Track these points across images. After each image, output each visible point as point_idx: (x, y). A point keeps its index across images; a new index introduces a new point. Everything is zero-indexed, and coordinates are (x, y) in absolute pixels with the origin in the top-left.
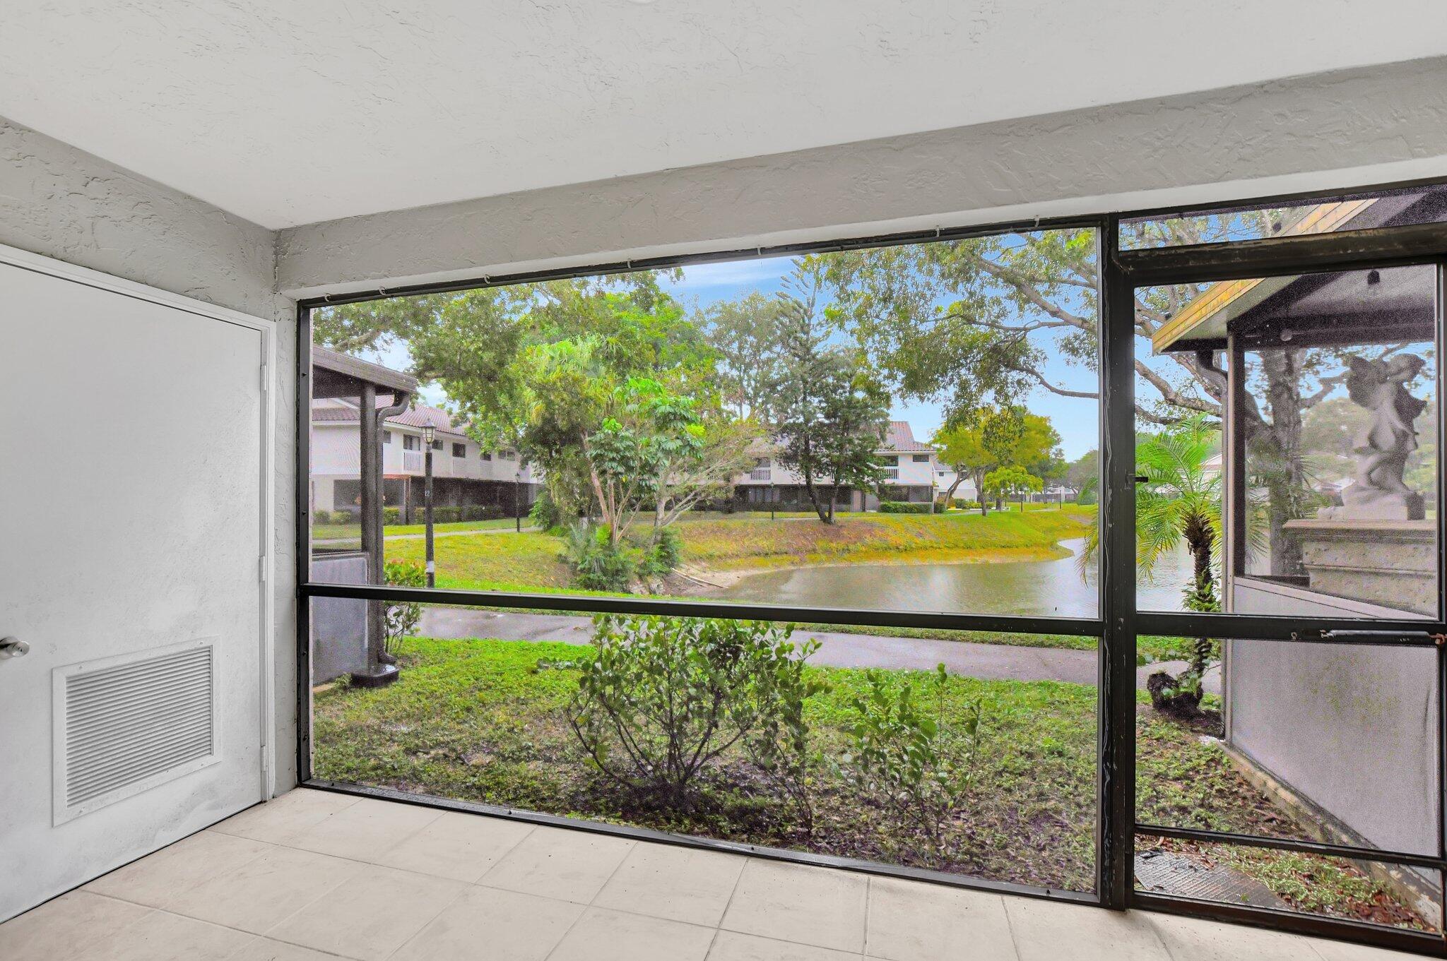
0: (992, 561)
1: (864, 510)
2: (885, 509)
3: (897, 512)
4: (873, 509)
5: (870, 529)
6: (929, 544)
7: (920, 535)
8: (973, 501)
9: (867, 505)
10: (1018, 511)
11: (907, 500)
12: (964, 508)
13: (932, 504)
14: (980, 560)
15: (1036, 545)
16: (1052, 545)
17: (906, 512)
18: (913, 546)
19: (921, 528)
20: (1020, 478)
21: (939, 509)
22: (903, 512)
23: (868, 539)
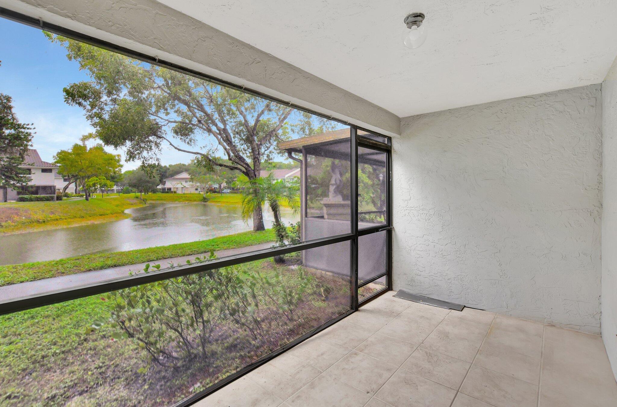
0: (96, 223)
1: (6, 201)
2: (22, 200)
3: (32, 201)
4: (12, 200)
5: (17, 212)
6: (58, 217)
7: (52, 213)
8: (73, 193)
9: (9, 197)
10: (100, 197)
11: (37, 194)
12: (69, 197)
13: (55, 195)
14: (89, 223)
15: (117, 213)
16: (123, 212)
17: (38, 201)
18: (49, 219)
19: (52, 209)
20: (103, 182)
21: (59, 198)
22: (36, 201)
23: (16, 218)
